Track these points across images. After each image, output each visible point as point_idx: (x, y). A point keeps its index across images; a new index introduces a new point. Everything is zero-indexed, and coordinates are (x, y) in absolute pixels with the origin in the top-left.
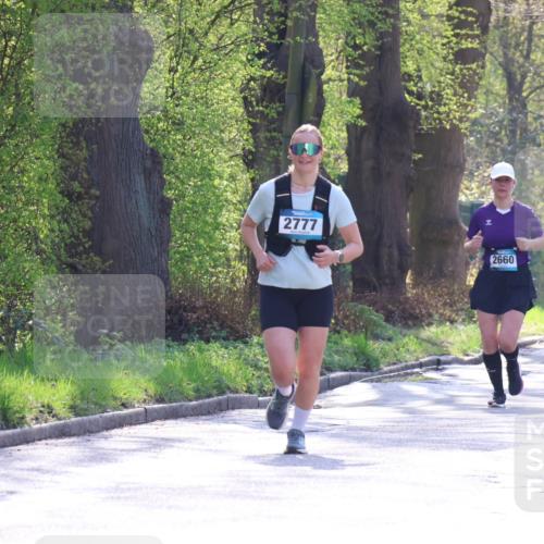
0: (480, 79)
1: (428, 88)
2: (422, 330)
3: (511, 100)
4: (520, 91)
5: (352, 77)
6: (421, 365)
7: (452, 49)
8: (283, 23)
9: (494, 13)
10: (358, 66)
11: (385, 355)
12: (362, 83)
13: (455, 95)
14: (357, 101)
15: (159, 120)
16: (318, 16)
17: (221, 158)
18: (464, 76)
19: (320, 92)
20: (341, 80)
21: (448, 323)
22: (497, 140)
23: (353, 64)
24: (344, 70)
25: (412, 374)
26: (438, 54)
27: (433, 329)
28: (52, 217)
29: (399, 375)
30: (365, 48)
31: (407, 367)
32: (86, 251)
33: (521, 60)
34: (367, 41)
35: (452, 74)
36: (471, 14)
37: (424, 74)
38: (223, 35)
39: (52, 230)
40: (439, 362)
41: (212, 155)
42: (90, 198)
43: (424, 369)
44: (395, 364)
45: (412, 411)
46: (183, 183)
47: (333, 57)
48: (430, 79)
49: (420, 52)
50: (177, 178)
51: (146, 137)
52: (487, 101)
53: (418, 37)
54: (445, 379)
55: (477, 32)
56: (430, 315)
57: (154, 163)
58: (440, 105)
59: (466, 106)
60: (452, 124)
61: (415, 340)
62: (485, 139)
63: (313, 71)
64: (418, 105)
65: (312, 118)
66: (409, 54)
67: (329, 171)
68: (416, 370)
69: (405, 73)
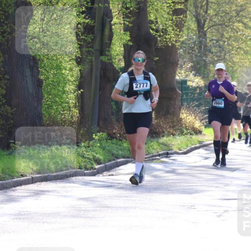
0: (185, 22)
1: (161, 27)
2: (159, 139)
3: (199, 32)
4: (203, 28)
5: (125, 22)
6: (159, 155)
7: (172, 9)
10: (128, 17)
12: (130, 25)
13: (173, 30)
14: (128, 33)
17: (65, 61)
18: (177, 21)
19: (111, 29)
20: (121, 24)
21: (172, 136)
22: (193, 51)
23: (126, 16)
24: (122, 19)
25: (155, 159)
26: (165, 11)
27: (165, 138)
29: (149, 160)
30: (131, 9)
31: (153, 156)
32: (3, 104)
33: (204, 14)
34: (132, 6)
35: (172, 20)
37: (159, 20)
38: (65, 4)
40: (168, 154)
41: (61, 59)
42: (5, 80)
43: (161, 157)
44: (147, 155)
45: (155, 176)
46: (48, 72)
47: (117, 13)
48: (162, 23)
49: (157, 10)
50: (45, 70)
52: (188, 33)
53: (156, 3)
54: (170, 161)
55: (183, 1)
56: (163, 132)
57: (34, 63)
58: (166, 35)
59: (178, 35)
60: (172, 44)
61: (157, 144)
62: (187, 50)
63: (108, 19)
64: (156, 35)
65: (107, 41)
66: (151, 11)
67: (115, 66)
68: (157, 157)
69: (150, 20)
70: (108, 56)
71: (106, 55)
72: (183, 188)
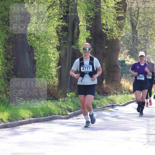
0: (124, 25)
1: (109, 28)
2: (108, 97)
3: (133, 31)
4: (135, 28)
5: (87, 25)
6: (108, 107)
7: (116, 16)
8: (68, 9)
9: (128, 6)
10: (89, 21)
11: (98, 104)
12: (90, 26)
13: (117, 29)
14: (89, 31)
15: (33, 37)
16: (77, 7)
17: (50, 48)
18: (119, 24)
19: (78, 29)
20: (84, 26)
21: (115, 95)
22: (129, 42)
23: (88, 21)
24: (85, 23)
25: (105, 109)
26: (112, 18)
27: (111, 96)
28: (2, 65)
29: (101, 110)
30: (91, 16)
31: (104, 107)
32: (12, 75)
33: (136, 19)
34: (92, 14)
35: (116, 23)
36: (121, 6)
37: (108, 23)
38: (50, 13)
39: (2, 69)
40: (113, 106)
41: (48, 47)
42: (13, 60)
43: (109, 108)
44: (100, 106)
45: (105, 120)
46: (39, 55)
47: (82, 19)
48: (110, 25)
49: (107, 17)
50: (38, 54)
51: (29, 42)
52: (126, 31)
53: (106, 13)
54: (115, 110)
55: (123, 12)
56: (110, 92)
57: (31, 50)
58: (113, 32)
59: (120, 33)
60: (116, 38)
61: (106, 99)
62: (126, 42)
63: (76, 23)
64: (106, 32)
65: (76, 36)
66: (104, 18)
67: (81, 51)
68: (107, 108)
69: (103, 23)
70: (76, 45)
71: (75, 45)
72: (122, 127)
